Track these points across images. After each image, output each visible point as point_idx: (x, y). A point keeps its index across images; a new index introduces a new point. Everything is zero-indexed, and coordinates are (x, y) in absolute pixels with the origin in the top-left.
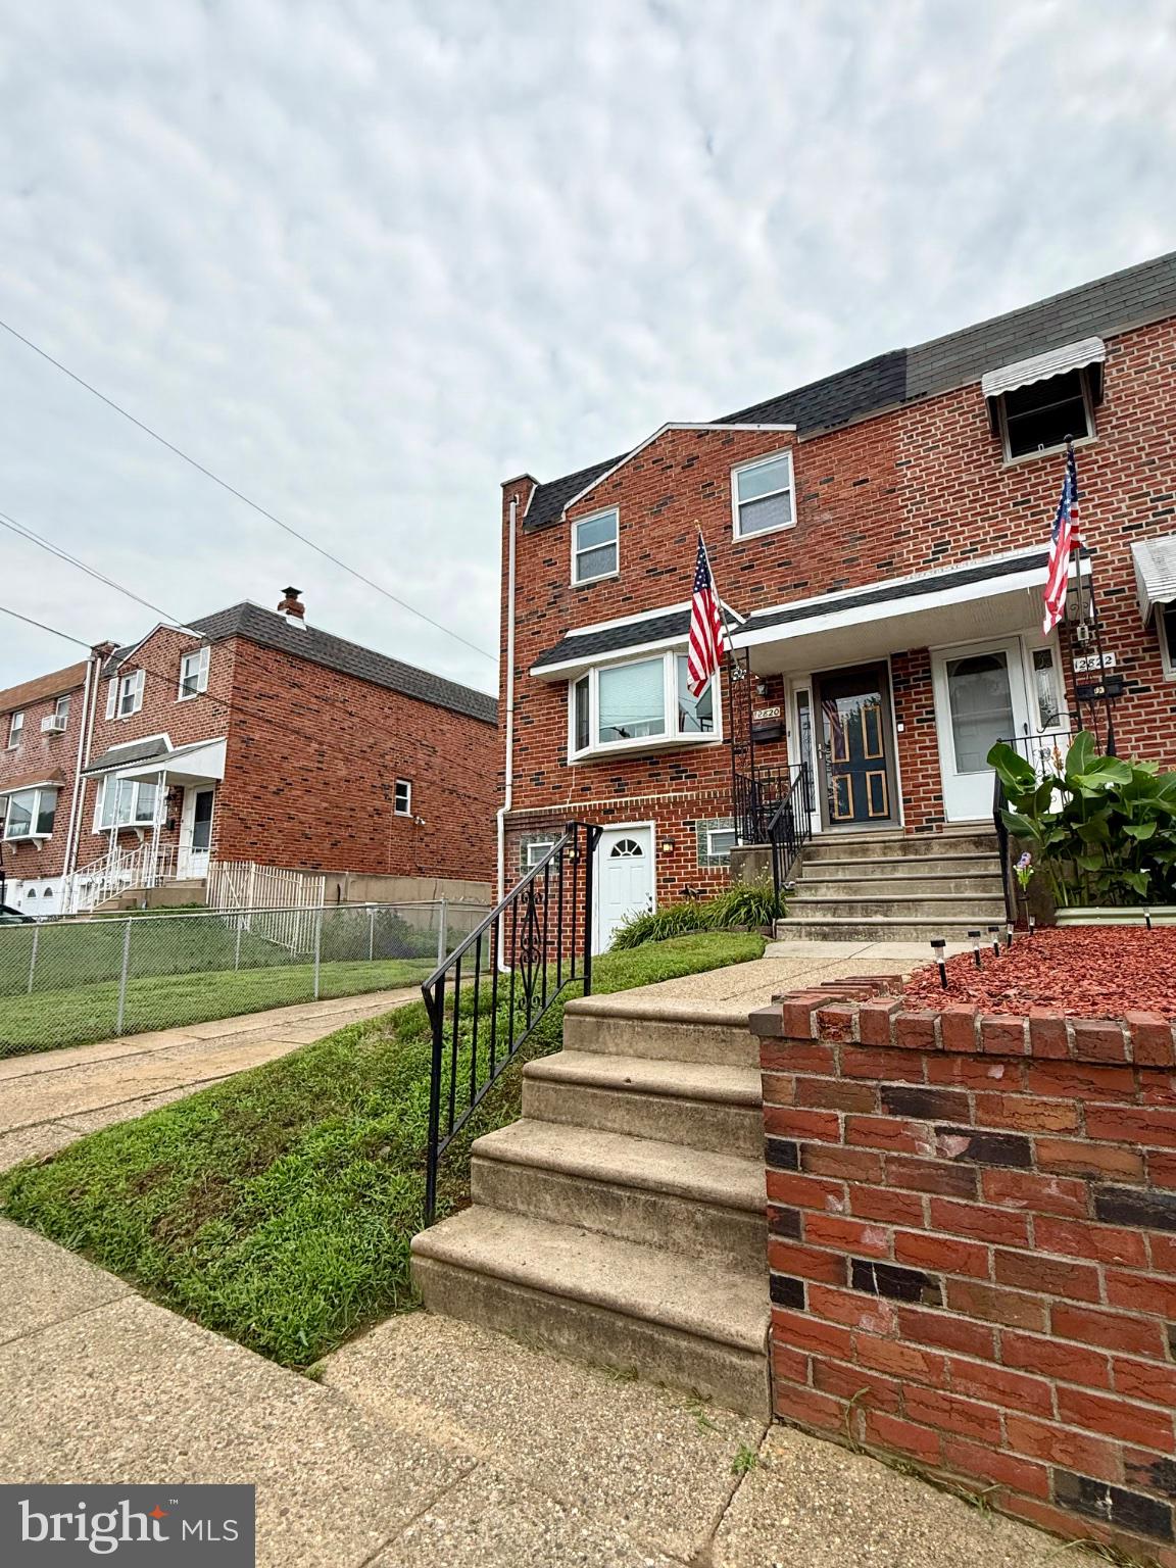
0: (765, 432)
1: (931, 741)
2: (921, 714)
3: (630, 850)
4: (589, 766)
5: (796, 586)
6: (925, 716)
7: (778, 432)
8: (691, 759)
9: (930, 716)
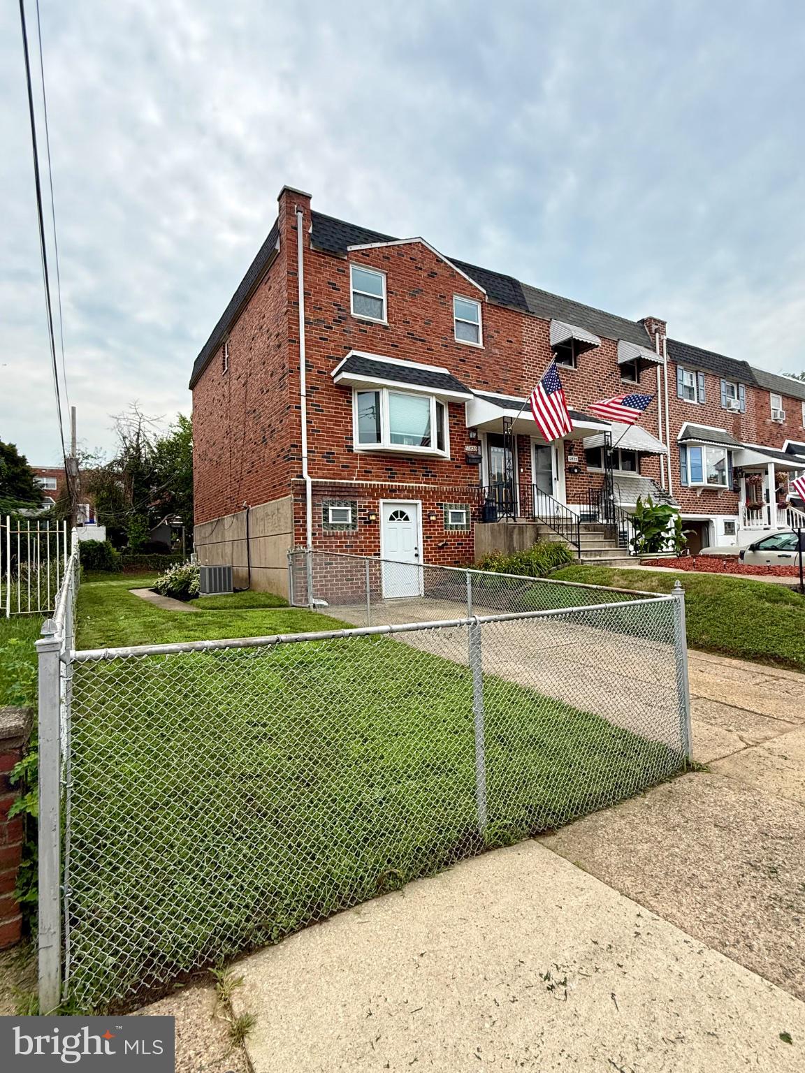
0: (471, 284)
2: (528, 465)
3: (401, 517)
4: (370, 457)
7: (477, 289)
8: (434, 465)
9: (530, 467)
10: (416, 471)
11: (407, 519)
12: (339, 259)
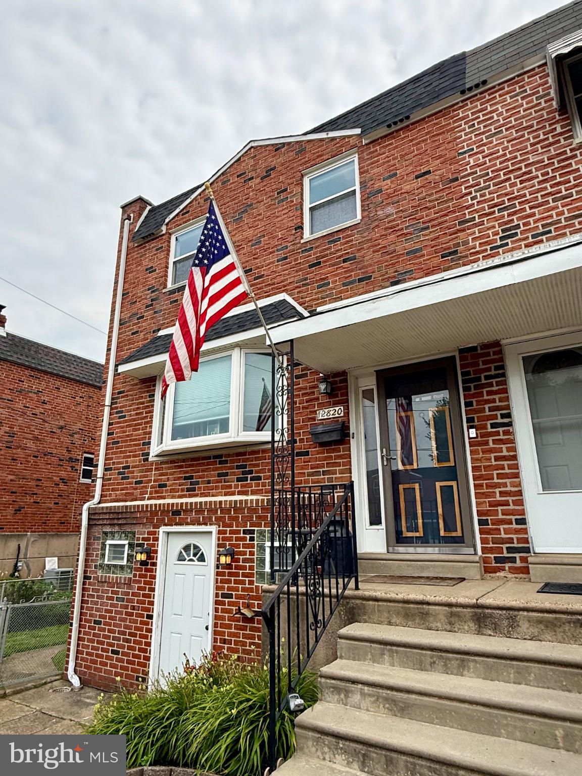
0: (333, 139)
1: (509, 450)
2: (495, 417)
3: (195, 555)
4: (166, 463)
5: (360, 280)
6: (500, 420)
7: (344, 137)
8: (257, 459)
9: (506, 420)
10: (227, 475)
11: (202, 558)
12: (158, 237)
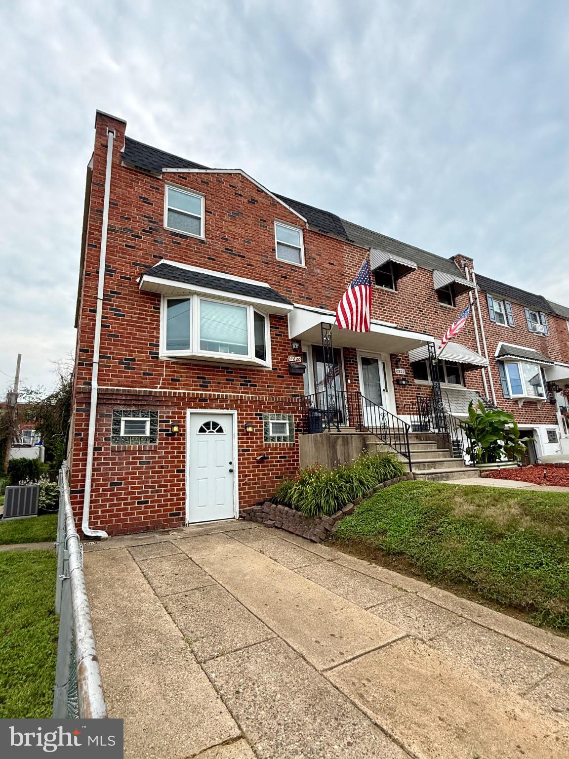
0: (292, 213)
1: (358, 389)
3: (214, 428)
4: (177, 364)
5: (307, 298)
6: (356, 378)
7: (298, 217)
10: (233, 380)
11: (220, 430)
12: (154, 178)
